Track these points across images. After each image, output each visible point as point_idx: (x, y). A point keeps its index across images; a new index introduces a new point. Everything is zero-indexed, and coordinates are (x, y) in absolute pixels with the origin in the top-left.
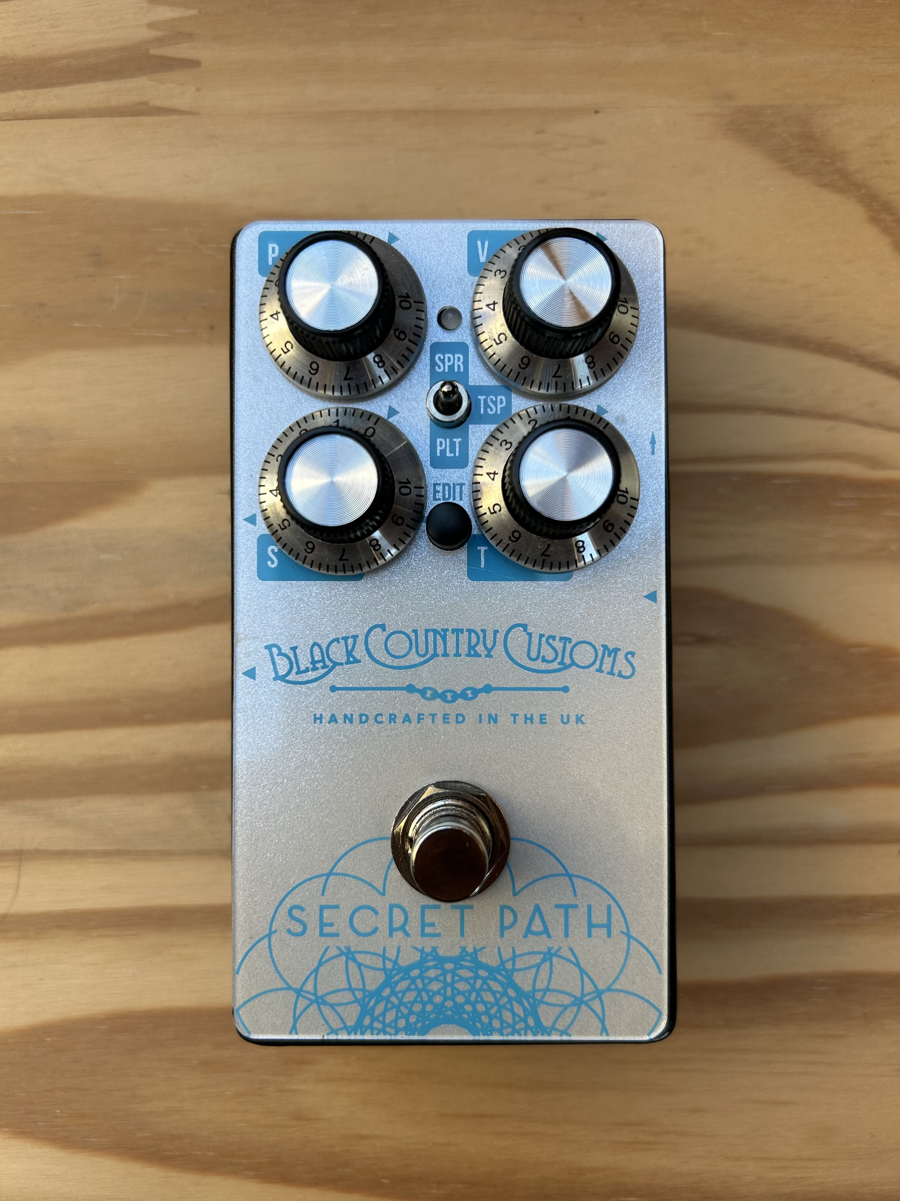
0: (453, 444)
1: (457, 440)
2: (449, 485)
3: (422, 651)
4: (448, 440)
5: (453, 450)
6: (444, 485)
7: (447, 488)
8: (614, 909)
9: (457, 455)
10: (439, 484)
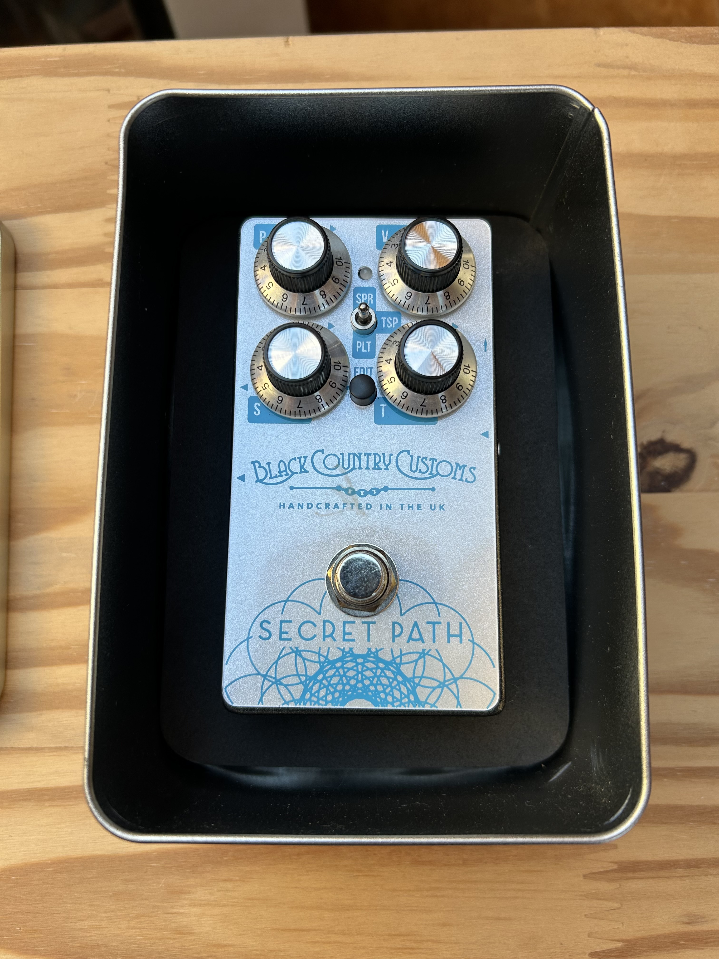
0: (366, 345)
1: (369, 343)
2: (363, 368)
3: (346, 466)
4: (363, 342)
5: (366, 348)
6: (361, 368)
7: (362, 370)
8: (464, 624)
9: (369, 351)
10: (358, 368)
